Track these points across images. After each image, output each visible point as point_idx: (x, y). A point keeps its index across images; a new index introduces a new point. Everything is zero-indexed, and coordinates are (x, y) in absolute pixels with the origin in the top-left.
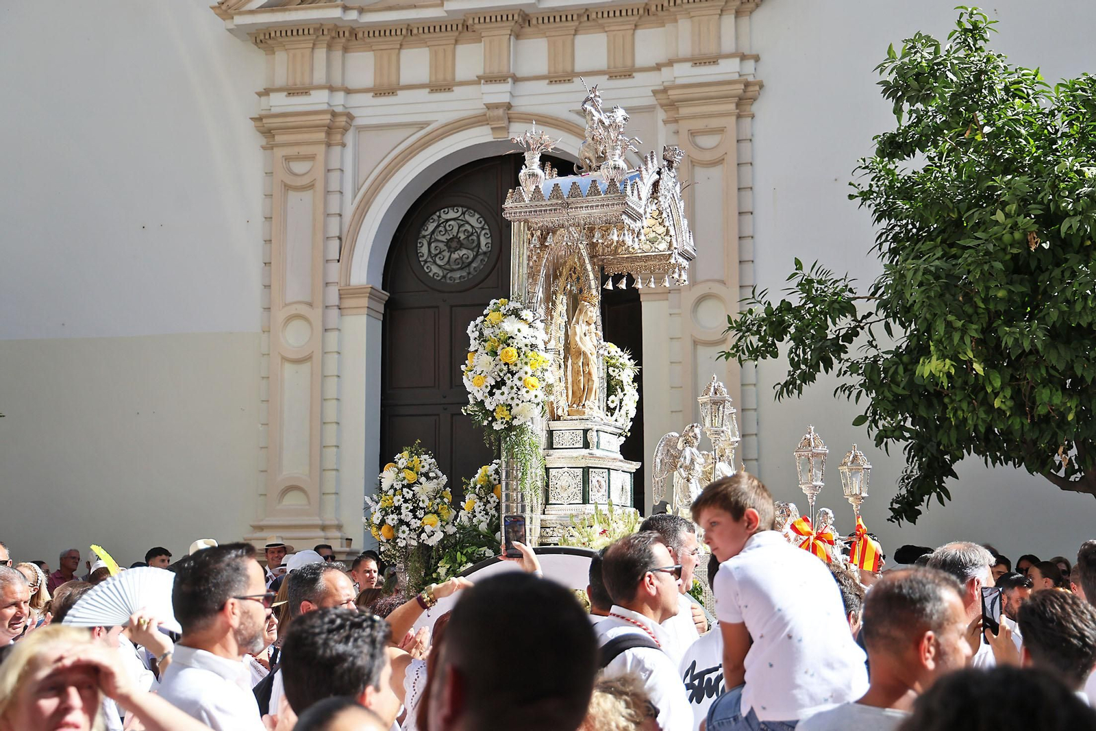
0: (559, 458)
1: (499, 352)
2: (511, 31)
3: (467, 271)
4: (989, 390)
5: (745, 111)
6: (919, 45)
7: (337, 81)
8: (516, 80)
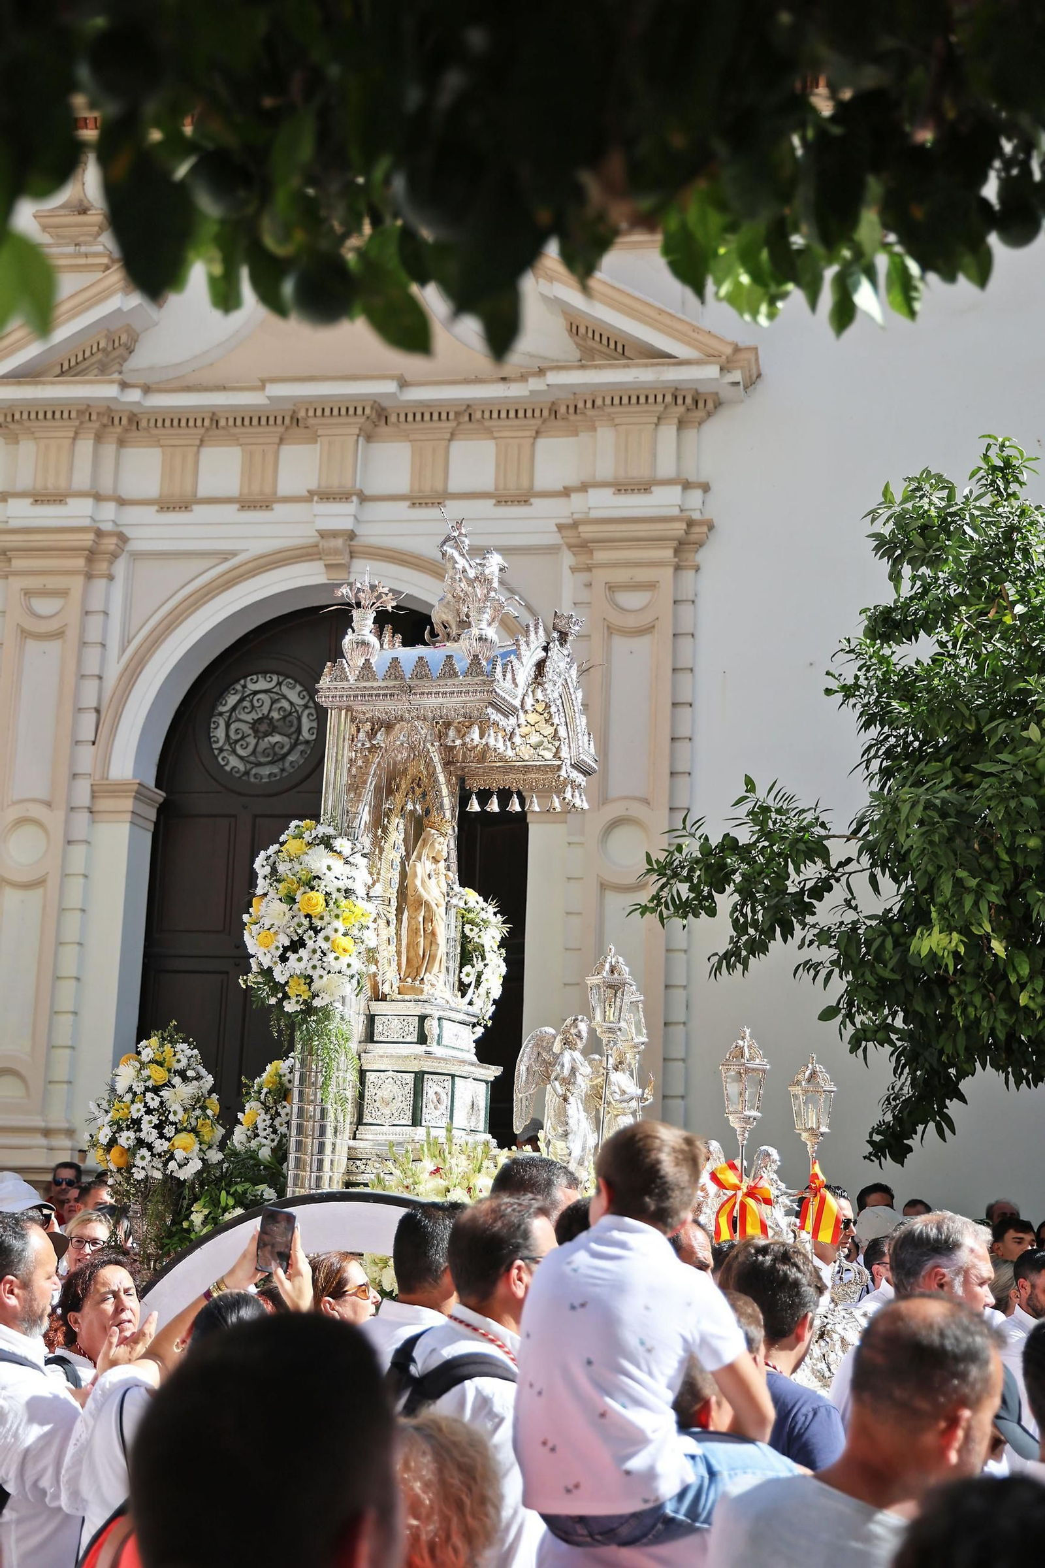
0: (381, 1057)
1: (298, 898)
2: (360, 429)
3: (281, 766)
4: (1013, 980)
5: (686, 560)
6: (927, 487)
7: (106, 487)
8: (363, 498)
